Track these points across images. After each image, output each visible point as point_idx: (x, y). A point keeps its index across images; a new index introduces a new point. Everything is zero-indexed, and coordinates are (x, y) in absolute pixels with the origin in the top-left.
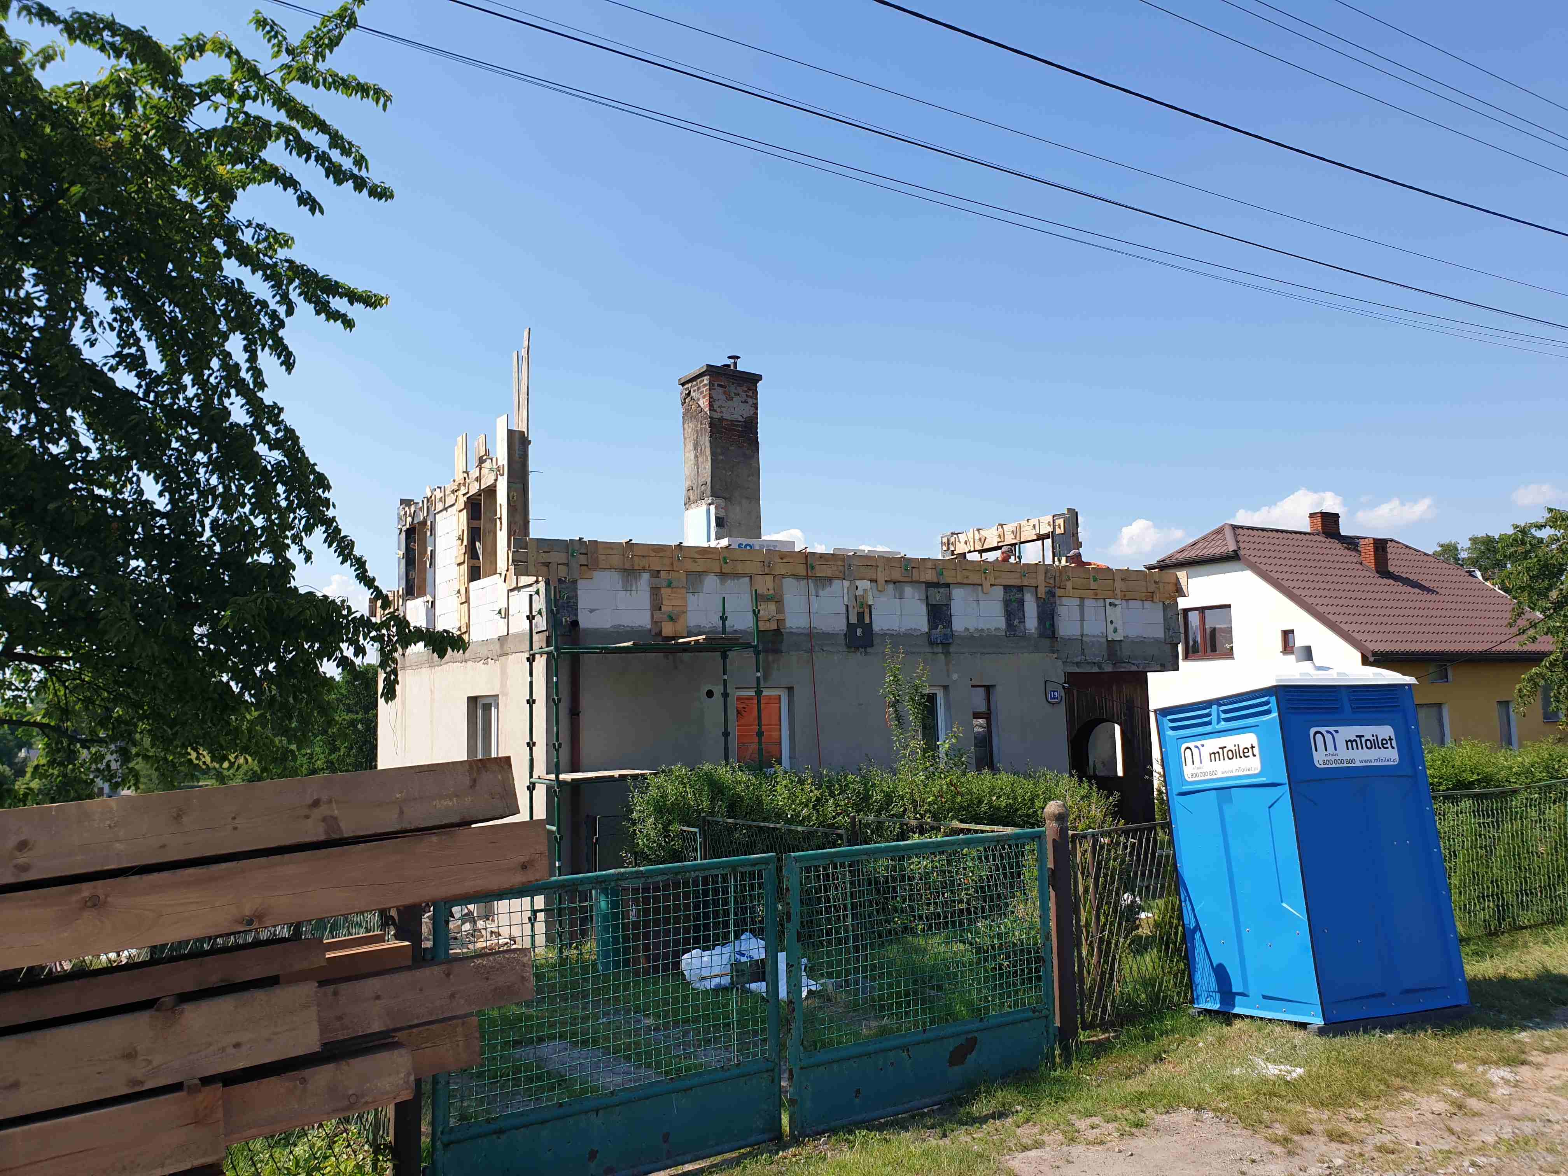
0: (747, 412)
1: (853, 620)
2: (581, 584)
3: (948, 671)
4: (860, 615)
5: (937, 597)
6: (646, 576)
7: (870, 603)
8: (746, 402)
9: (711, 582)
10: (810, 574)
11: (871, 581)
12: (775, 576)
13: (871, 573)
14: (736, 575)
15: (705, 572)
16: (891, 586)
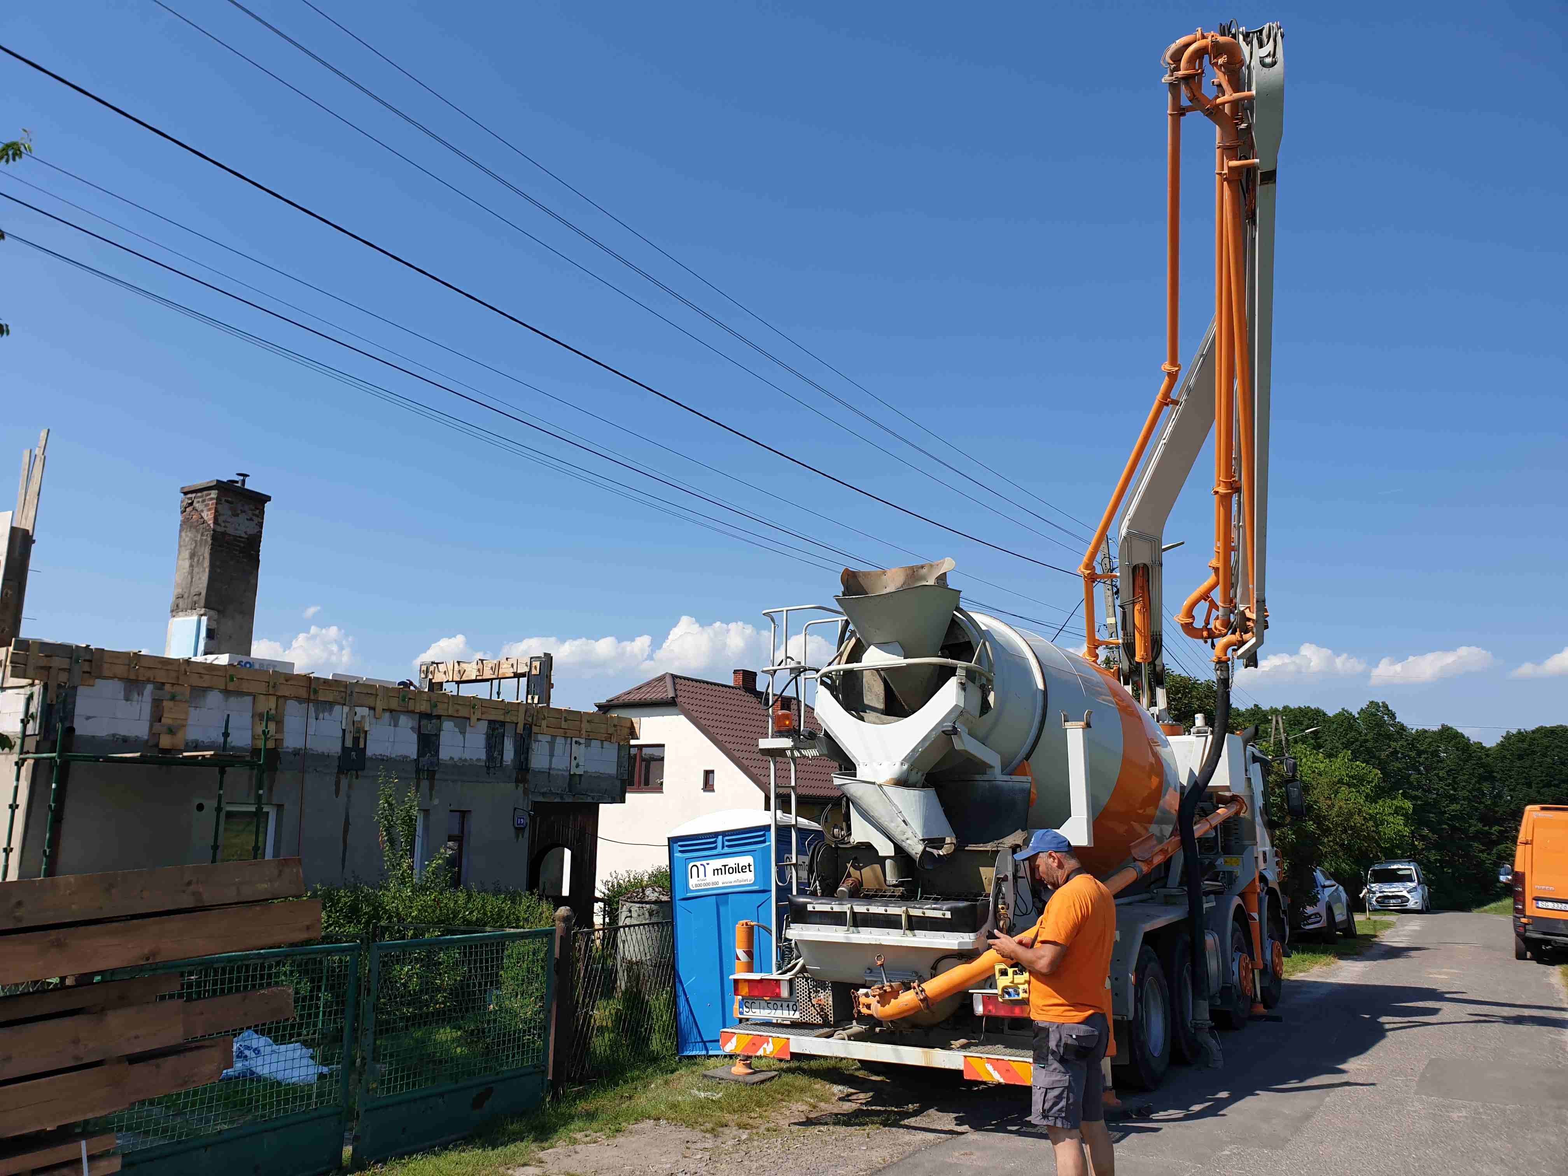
0: (252, 530)
1: (349, 743)
2: (81, 690)
3: (431, 795)
4: (356, 740)
5: (429, 727)
6: (149, 687)
7: (366, 729)
8: (251, 519)
9: (214, 698)
10: (312, 697)
11: (370, 708)
12: (278, 697)
13: (370, 701)
14: (240, 694)
15: (210, 688)
16: (387, 714)
